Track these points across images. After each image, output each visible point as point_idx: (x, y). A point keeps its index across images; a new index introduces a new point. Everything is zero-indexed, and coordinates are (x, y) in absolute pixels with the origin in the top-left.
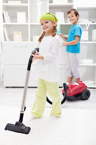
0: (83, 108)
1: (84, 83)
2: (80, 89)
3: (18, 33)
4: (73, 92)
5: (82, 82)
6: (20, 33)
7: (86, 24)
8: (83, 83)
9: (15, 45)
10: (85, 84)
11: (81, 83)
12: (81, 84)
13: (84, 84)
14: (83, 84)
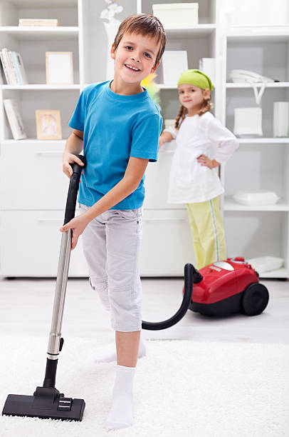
0: (245, 340)
1: (249, 264)
2: (236, 282)
3: (50, 115)
4: (216, 291)
5: (243, 260)
6: (57, 114)
7: (255, 86)
8: (245, 263)
9: (39, 152)
10: (253, 267)
11: (241, 263)
12: (239, 265)
13: (250, 266)
14: (246, 266)
